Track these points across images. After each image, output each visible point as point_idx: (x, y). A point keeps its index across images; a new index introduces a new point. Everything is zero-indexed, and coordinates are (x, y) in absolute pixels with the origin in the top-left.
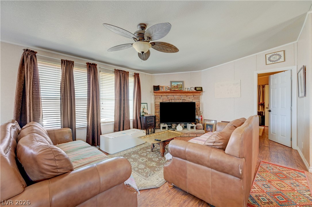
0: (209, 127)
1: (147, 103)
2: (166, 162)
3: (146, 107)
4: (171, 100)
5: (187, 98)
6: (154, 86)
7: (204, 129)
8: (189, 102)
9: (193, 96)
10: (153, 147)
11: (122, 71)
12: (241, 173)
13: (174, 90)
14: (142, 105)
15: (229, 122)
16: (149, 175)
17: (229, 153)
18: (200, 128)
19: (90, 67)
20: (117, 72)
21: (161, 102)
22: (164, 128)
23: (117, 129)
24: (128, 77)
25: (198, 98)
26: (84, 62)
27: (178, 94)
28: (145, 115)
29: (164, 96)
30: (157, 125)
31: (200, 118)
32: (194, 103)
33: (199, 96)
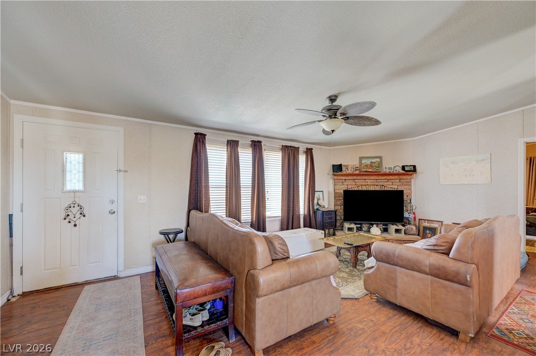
0: (428, 232)
1: (322, 191)
2: (366, 269)
3: (321, 197)
4: (361, 186)
5: (388, 183)
6: (333, 165)
7: (418, 235)
8: (391, 189)
9: (398, 181)
10: (338, 254)
11: (291, 147)
12: (469, 279)
13: (366, 172)
14: (317, 194)
15: (459, 224)
16: (341, 285)
17: (454, 258)
18: (412, 233)
19: (255, 145)
20: (285, 148)
21: (344, 189)
22: (350, 229)
23: (285, 227)
24: (299, 154)
25: (409, 183)
26: (248, 140)
27: (372, 177)
28: (320, 208)
29: (348, 181)
30: (338, 224)
31: (412, 216)
32: (402, 192)
33: (409, 181)
